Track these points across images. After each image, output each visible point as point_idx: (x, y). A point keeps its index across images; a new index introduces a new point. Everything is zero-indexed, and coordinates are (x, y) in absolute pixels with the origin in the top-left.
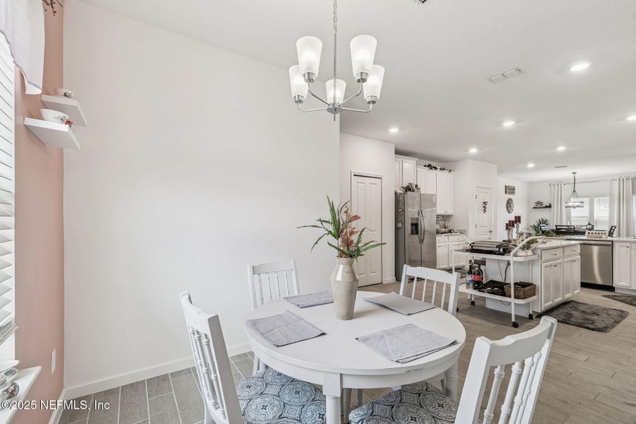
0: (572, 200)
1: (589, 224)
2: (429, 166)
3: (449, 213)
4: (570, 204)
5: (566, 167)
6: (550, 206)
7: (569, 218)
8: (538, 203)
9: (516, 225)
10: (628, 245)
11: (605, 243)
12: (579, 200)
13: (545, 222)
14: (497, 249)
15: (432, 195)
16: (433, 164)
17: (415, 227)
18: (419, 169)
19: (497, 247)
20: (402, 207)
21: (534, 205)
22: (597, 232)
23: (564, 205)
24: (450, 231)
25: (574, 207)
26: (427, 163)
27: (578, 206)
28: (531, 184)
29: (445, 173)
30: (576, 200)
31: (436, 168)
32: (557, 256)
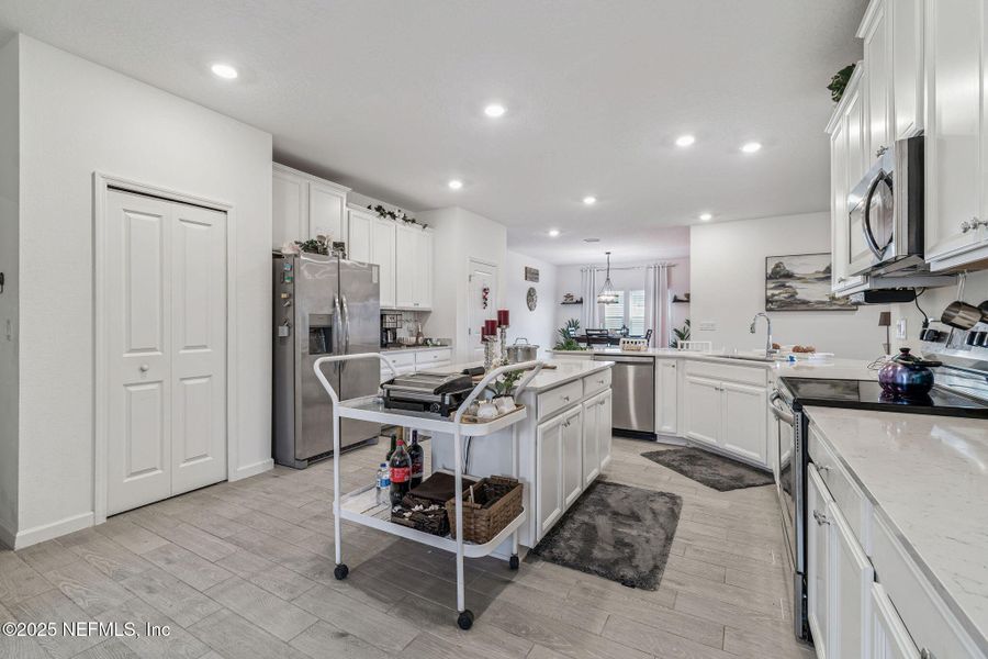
0: (606, 293)
1: (624, 327)
2: (379, 209)
3: (423, 306)
4: (603, 298)
5: (598, 240)
6: (581, 302)
7: (602, 320)
8: (568, 296)
9: (499, 330)
10: (673, 362)
11: (645, 360)
12: (613, 293)
13: (574, 324)
14: (438, 398)
15: (371, 266)
16: (387, 207)
17: (323, 337)
18: (353, 213)
19: (437, 392)
20: (290, 288)
21: (563, 300)
22: (634, 340)
23: (597, 299)
24: (425, 344)
25: (608, 303)
26: (375, 203)
27: (612, 302)
28: (560, 268)
29: (414, 229)
30: (610, 293)
31: (393, 216)
32: (571, 400)
